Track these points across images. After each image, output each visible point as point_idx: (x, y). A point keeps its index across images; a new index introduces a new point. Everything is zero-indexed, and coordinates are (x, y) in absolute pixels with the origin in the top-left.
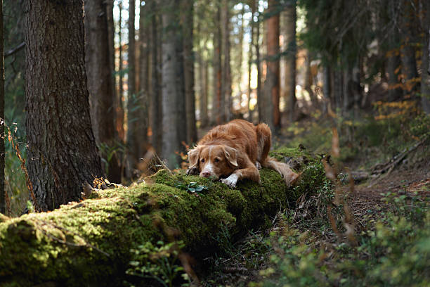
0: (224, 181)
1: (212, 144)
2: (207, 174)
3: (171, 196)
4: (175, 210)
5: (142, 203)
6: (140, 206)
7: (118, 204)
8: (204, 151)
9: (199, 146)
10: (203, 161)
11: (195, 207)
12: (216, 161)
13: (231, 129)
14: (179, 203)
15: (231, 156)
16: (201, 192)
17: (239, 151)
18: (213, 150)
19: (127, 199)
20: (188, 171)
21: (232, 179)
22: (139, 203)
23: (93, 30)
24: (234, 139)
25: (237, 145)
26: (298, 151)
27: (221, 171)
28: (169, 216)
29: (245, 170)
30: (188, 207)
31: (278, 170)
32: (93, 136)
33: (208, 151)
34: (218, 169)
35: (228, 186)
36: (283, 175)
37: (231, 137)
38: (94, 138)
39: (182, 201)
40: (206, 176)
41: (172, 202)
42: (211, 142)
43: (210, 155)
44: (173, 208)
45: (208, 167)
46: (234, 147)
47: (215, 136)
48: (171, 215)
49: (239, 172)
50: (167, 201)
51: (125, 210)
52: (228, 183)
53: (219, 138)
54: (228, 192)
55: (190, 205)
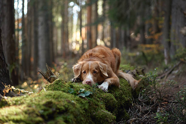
0: (100, 86)
1: (90, 60)
2: (89, 82)
3: (69, 102)
4: (73, 114)
5: (47, 110)
6: (46, 113)
7: (26, 113)
8: (85, 65)
9: (80, 62)
10: (85, 72)
11: (87, 110)
12: (94, 72)
13: (100, 51)
14: (76, 108)
15: (103, 69)
16: (88, 96)
17: (107, 66)
18: (91, 64)
19: (34, 107)
20: (73, 80)
21: (105, 86)
22: (45, 110)
23: (5, 5)
24: (104, 58)
25: (106, 62)
26: (129, 67)
27: (97, 80)
28: (70, 120)
29: (112, 79)
30: (82, 110)
31: (125, 78)
32: (4, 57)
33: (88, 65)
34: (96, 78)
35: (103, 90)
36: (129, 81)
37: (102, 56)
38: (5, 59)
39: (78, 106)
40: (88, 84)
41: (71, 107)
42: (88, 60)
43: (90, 68)
44: (72, 112)
45: (89, 77)
46: (104, 63)
47: (91, 55)
48: (71, 119)
49: (109, 80)
50: (67, 106)
51: (34, 119)
52: (103, 89)
53: (94, 57)
54: (104, 95)
55: (83, 108)
